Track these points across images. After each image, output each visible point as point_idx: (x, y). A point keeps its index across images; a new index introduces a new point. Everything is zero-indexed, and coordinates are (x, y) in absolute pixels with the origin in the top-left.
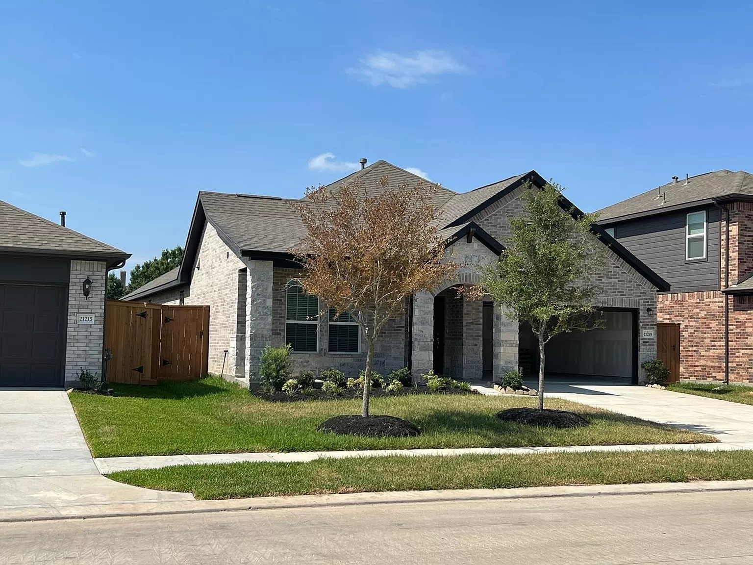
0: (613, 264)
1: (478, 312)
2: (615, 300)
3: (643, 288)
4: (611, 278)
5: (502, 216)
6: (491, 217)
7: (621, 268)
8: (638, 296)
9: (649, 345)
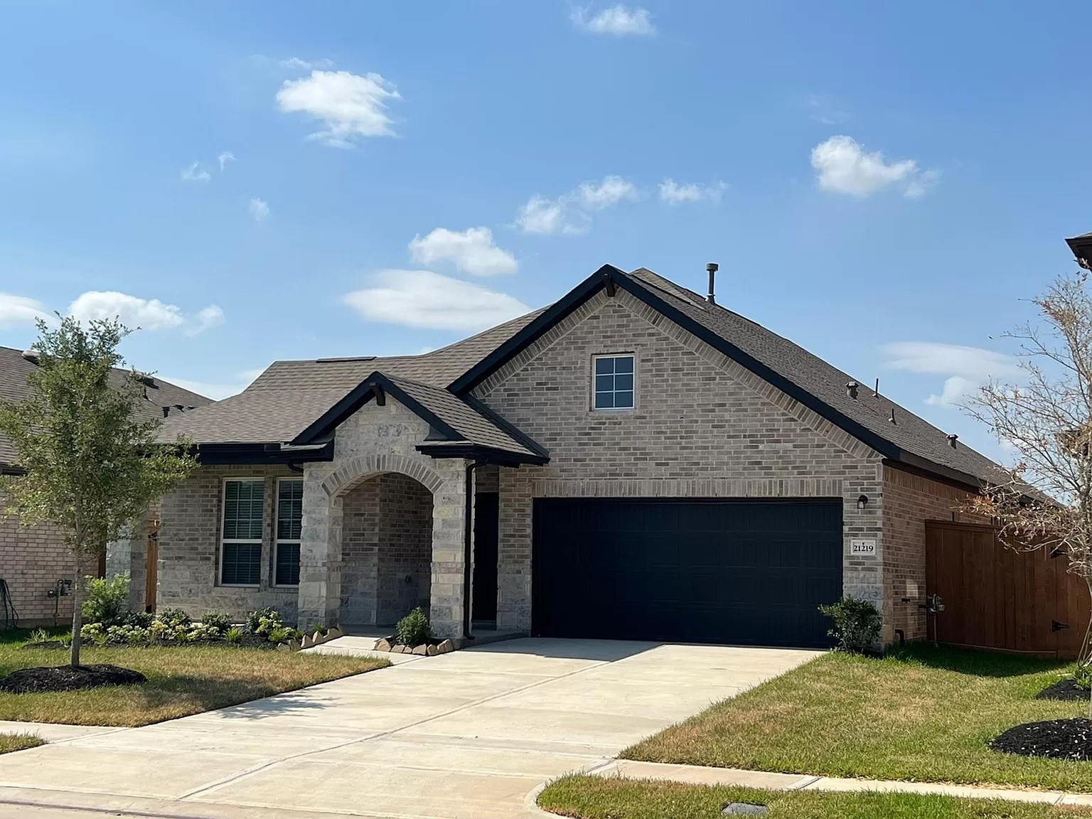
0: (783, 414)
1: (523, 515)
2: (787, 483)
3: (849, 456)
4: (778, 441)
5: (566, 349)
6: (546, 354)
7: (800, 421)
8: (839, 473)
9: (863, 569)
